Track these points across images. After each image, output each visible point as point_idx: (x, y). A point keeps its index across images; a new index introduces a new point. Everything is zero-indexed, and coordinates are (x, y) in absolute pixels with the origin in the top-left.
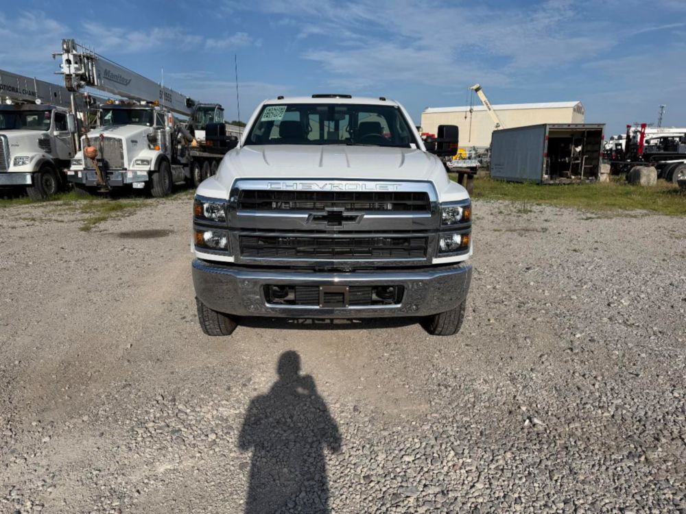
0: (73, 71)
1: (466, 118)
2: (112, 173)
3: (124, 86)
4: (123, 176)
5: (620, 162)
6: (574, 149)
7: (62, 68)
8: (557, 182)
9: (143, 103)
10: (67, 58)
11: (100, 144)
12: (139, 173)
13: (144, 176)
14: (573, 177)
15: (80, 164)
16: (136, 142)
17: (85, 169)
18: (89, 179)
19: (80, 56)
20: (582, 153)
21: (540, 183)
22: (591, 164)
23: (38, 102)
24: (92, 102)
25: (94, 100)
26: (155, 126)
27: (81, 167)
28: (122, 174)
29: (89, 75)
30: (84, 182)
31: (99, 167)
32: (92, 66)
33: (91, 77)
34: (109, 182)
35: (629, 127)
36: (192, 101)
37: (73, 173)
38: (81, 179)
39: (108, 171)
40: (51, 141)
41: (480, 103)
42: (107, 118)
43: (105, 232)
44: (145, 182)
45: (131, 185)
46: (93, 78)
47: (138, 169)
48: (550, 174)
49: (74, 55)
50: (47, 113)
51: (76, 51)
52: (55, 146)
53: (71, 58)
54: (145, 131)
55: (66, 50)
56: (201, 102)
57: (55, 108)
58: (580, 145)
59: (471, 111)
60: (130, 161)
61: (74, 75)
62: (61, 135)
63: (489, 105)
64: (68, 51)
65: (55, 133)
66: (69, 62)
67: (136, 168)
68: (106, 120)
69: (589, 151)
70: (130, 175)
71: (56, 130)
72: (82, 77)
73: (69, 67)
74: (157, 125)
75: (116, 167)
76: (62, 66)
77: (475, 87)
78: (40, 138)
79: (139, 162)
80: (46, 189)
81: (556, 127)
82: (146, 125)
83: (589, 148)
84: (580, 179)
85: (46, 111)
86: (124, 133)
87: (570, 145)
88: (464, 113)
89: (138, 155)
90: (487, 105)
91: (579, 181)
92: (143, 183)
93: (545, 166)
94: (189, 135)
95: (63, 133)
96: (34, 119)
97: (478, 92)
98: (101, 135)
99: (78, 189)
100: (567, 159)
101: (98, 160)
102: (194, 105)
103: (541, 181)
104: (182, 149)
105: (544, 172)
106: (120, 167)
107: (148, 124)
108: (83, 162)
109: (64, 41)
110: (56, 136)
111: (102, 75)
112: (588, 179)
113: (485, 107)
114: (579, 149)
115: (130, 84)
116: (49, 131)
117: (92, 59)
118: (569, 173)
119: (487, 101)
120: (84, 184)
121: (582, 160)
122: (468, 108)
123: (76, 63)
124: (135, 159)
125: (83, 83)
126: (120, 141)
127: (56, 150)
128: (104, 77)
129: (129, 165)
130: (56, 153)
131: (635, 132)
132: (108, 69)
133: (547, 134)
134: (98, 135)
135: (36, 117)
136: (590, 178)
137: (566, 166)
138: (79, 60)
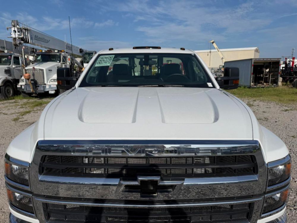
0: (17, 36)
1: (208, 55)
2: (39, 86)
3: (46, 43)
4: (44, 87)
5: (288, 76)
6: (265, 70)
7: (12, 35)
8: (258, 86)
9: (56, 51)
10: (14, 30)
11: (33, 72)
12: (52, 86)
13: (55, 87)
14: (265, 84)
15: (24, 82)
16: (51, 70)
17: (25, 84)
18: (27, 89)
19: (21, 28)
20: (269, 72)
21: (250, 87)
22: (274, 78)
23: (6, 51)
24: (35, 51)
25: (36, 50)
26: (62, 62)
27: (24, 83)
28: (44, 86)
29: (26, 38)
30: (25, 91)
31: (32, 83)
32: (28, 33)
33: (27, 39)
34: (37, 90)
35: (286, 59)
36: (82, 50)
37: (20, 86)
38: (24, 89)
39: (37, 85)
40: (11, 70)
41: (214, 48)
42: (38, 59)
43: (25, 122)
44: (55, 90)
45: (48, 92)
46: (28, 40)
47: (52, 84)
48: (255, 82)
49: (18, 28)
50: (9, 57)
51: (19, 26)
52: (14, 73)
53: (16, 29)
54: (56, 65)
55: (13, 26)
56: (87, 50)
57: (14, 54)
58: (268, 68)
59: (210, 52)
60: (48, 80)
61: (17, 38)
62: (16, 67)
63: (218, 49)
64: (14, 26)
65: (14, 66)
66: (15, 31)
67: (51, 83)
68: (38, 60)
69: (273, 71)
70: (47, 87)
71: (14, 65)
72: (22, 39)
73: (15, 34)
74: (63, 62)
75: (41, 83)
76: (11, 33)
77: (212, 42)
78: (5, 69)
79: (53, 81)
80: (7, 94)
81: (257, 60)
82: (57, 62)
83: (273, 70)
84: (269, 85)
85: (9, 56)
86: (45, 66)
87: (263, 69)
88: (207, 53)
89: (52, 77)
90: (217, 49)
91: (268, 86)
92: (54, 91)
93: (252, 79)
94: (81, 66)
95: (18, 66)
96: (6, 59)
97: (213, 44)
98: (34, 68)
99: (23, 94)
100: (262, 75)
101: (32, 80)
102: (83, 52)
103: (250, 86)
104: (76, 73)
105: (252, 82)
106: (43, 83)
107: (58, 61)
108: (25, 81)
109: (13, 21)
110: (14, 68)
111: (33, 38)
112: (273, 85)
113: (216, 50)
114: (268, 70)
115: (49, 42)
116: (10, 66)
117: (28, 30)
118: (263, 82)
119: (217, 48)
120: (25, 92)
121: (269, 76)
122: (209, 51)
123: (19, 32)
124: (50, 79)
125: (22, 42)
126: (42, 70)
127: (14, 75)
128: (35, 39)
129: (47, 82)
130: (14, 76)
131: (290, 61)
132: (37, 35)
133: (253, 63)
134: (32, 68)
135: (6, 58)
136: (274, 84)
137: (261, 79)
138: (20, 30)
